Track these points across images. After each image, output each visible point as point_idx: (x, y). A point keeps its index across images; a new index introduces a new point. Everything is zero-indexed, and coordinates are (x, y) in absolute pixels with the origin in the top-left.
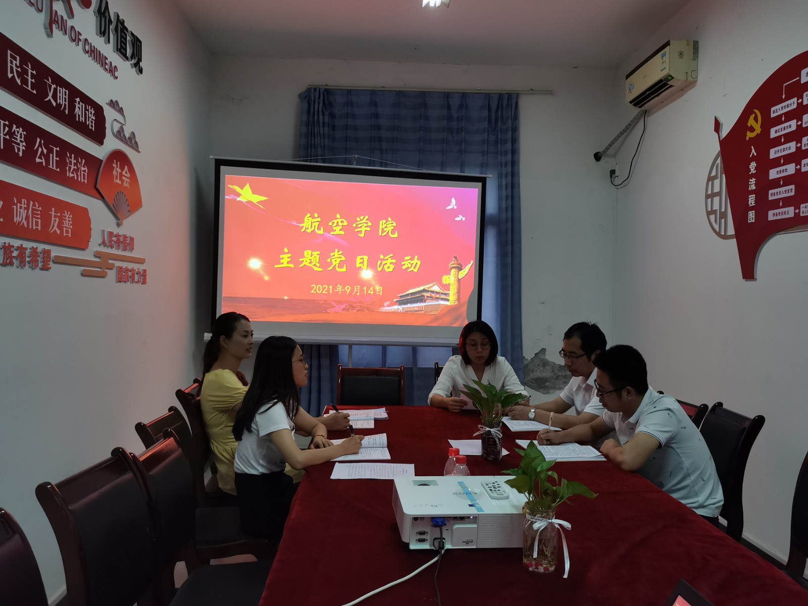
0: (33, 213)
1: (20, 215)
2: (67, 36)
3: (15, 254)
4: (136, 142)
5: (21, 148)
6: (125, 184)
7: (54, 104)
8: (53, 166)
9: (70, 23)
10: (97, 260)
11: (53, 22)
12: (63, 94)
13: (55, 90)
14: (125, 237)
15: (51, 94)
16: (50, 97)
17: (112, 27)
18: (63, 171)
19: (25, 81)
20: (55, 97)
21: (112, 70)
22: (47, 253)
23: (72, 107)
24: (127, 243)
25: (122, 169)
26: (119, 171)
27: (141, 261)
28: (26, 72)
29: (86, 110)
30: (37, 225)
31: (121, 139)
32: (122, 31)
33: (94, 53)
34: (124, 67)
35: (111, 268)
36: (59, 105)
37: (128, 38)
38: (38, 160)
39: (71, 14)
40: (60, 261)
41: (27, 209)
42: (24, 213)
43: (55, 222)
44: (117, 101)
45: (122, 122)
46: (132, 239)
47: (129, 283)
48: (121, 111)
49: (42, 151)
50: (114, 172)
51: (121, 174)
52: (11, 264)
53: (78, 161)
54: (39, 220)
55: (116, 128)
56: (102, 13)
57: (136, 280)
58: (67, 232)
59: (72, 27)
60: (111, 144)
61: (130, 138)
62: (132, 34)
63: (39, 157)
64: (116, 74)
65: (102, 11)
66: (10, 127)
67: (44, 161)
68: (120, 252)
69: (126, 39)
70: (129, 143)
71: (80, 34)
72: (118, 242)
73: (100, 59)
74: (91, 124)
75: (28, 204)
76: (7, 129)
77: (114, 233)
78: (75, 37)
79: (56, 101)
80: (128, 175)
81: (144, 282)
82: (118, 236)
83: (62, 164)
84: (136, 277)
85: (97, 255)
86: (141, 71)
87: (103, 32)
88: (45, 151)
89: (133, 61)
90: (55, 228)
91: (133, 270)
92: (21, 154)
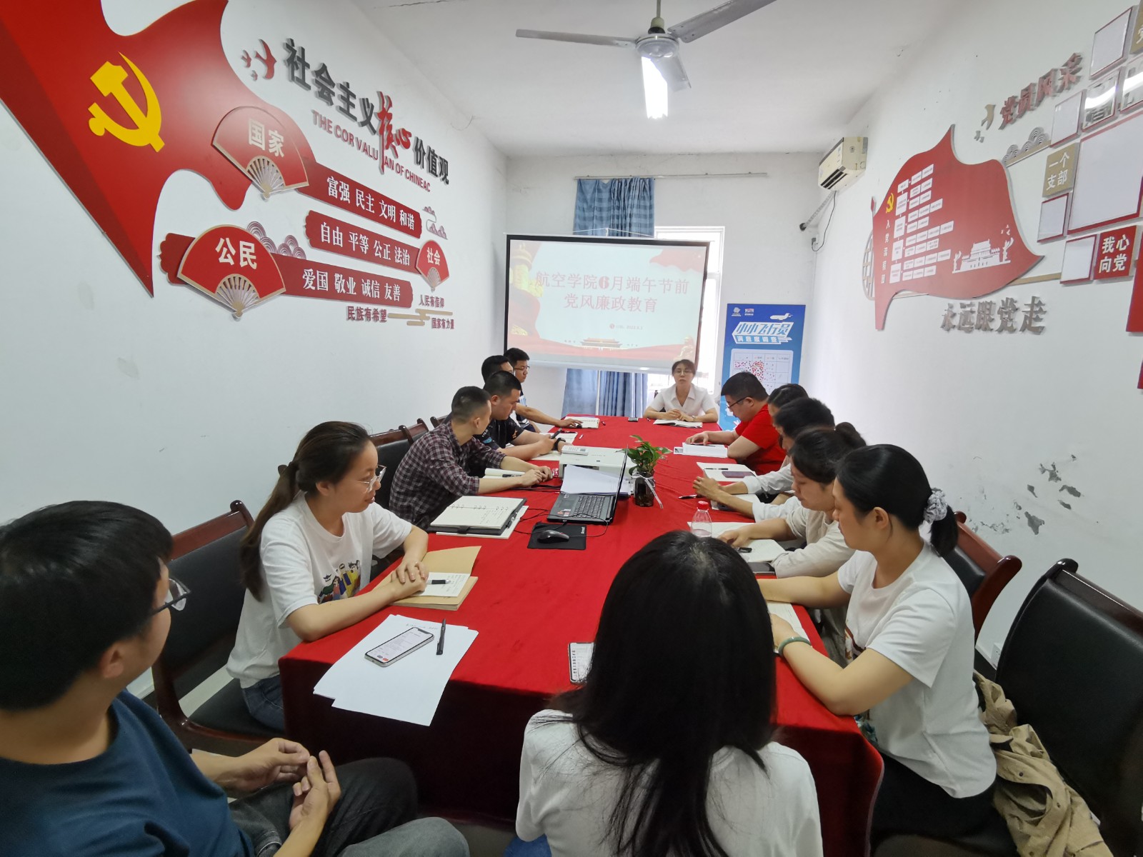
0: (374, 288)
1: (366, 290)
2: (394, 170)
3: (364, 313)
4: (444, 233)
5: (365, 248)
6: (436, 263)
7: (386, 217)
8: (386, 257)
9: (396, 161)
10: (418, 314)
11: (385, 163)
12: (392, 209)
13: (387, 208)
14: (437, 298)
15: (383, 211)
16: (383, 213)
17: (425, 157)
18: (393, 259)
19: (367, 206)
20: (386, 212)
21: (426, 186)
22: (384, 312)
23: (398, 217)
24: (439, 302)
25: (434, 252)
26: (432, 254)
27: (450, 314)
28: (367, 200)
29: (407, 216)
30: (377, 295)
31: (433, 232)
32: (433, 157)
33: (412, 177)
34: (435, 182)
35: (428, 318)
36: (390, 217)
37: (438, 161)
38: (376, 254)
39: (396, 155)
40: (393, 316)
41: (370, 285)
42: (368, 288)
43: (388, 292)
44: (430, 207)
45: (434, 220)
46: (442, 299)
47: (441, 329)
48: (433, 213)
49: (379, 249)
50: (428, 256)
51: (433, 257)
52: (362, 319)
53: (402, 251)
54: (378, 292)
55: (430, 224)
56: (419, 149)
57: (446, 326)
58: (397, 298)
59: (397, 164)
60: (426, 236)
61: (440, 231)
62: (441, 158)
63: (378, 253)
64: (429, 188)
65: (419, 147)
66: (359, 236)
67: (380, 254)
68: (434, 309)
69: (436, 163)
70: (439, 233)
71: (402, 167)
72: (432, 302)
73: (417, 180)
74: (411, 226)
75: (371, 283)
76: (357, 238)
77: (430, 296)
78: (400, 170)
79: (387, 215)
80: (439, 256)
81: (452, 328)
82: (432, 298)
83: (392, 255)
84: (446, 324)
85: (417, 311)
86: (447, 182)
87: (418, 162)
88: (381, 248)
89: (442, 177)
90: (389, 296)
91: (443, 320)
92: (365, 252)
